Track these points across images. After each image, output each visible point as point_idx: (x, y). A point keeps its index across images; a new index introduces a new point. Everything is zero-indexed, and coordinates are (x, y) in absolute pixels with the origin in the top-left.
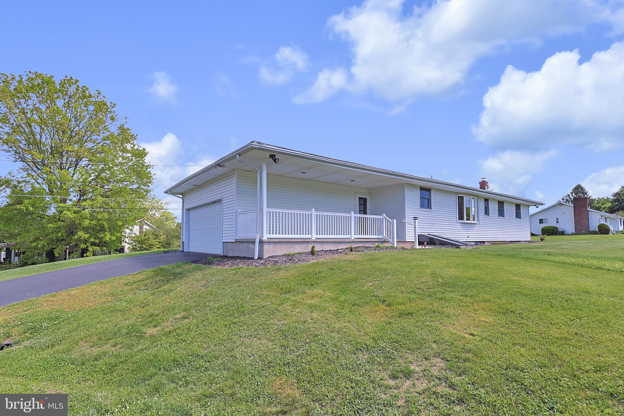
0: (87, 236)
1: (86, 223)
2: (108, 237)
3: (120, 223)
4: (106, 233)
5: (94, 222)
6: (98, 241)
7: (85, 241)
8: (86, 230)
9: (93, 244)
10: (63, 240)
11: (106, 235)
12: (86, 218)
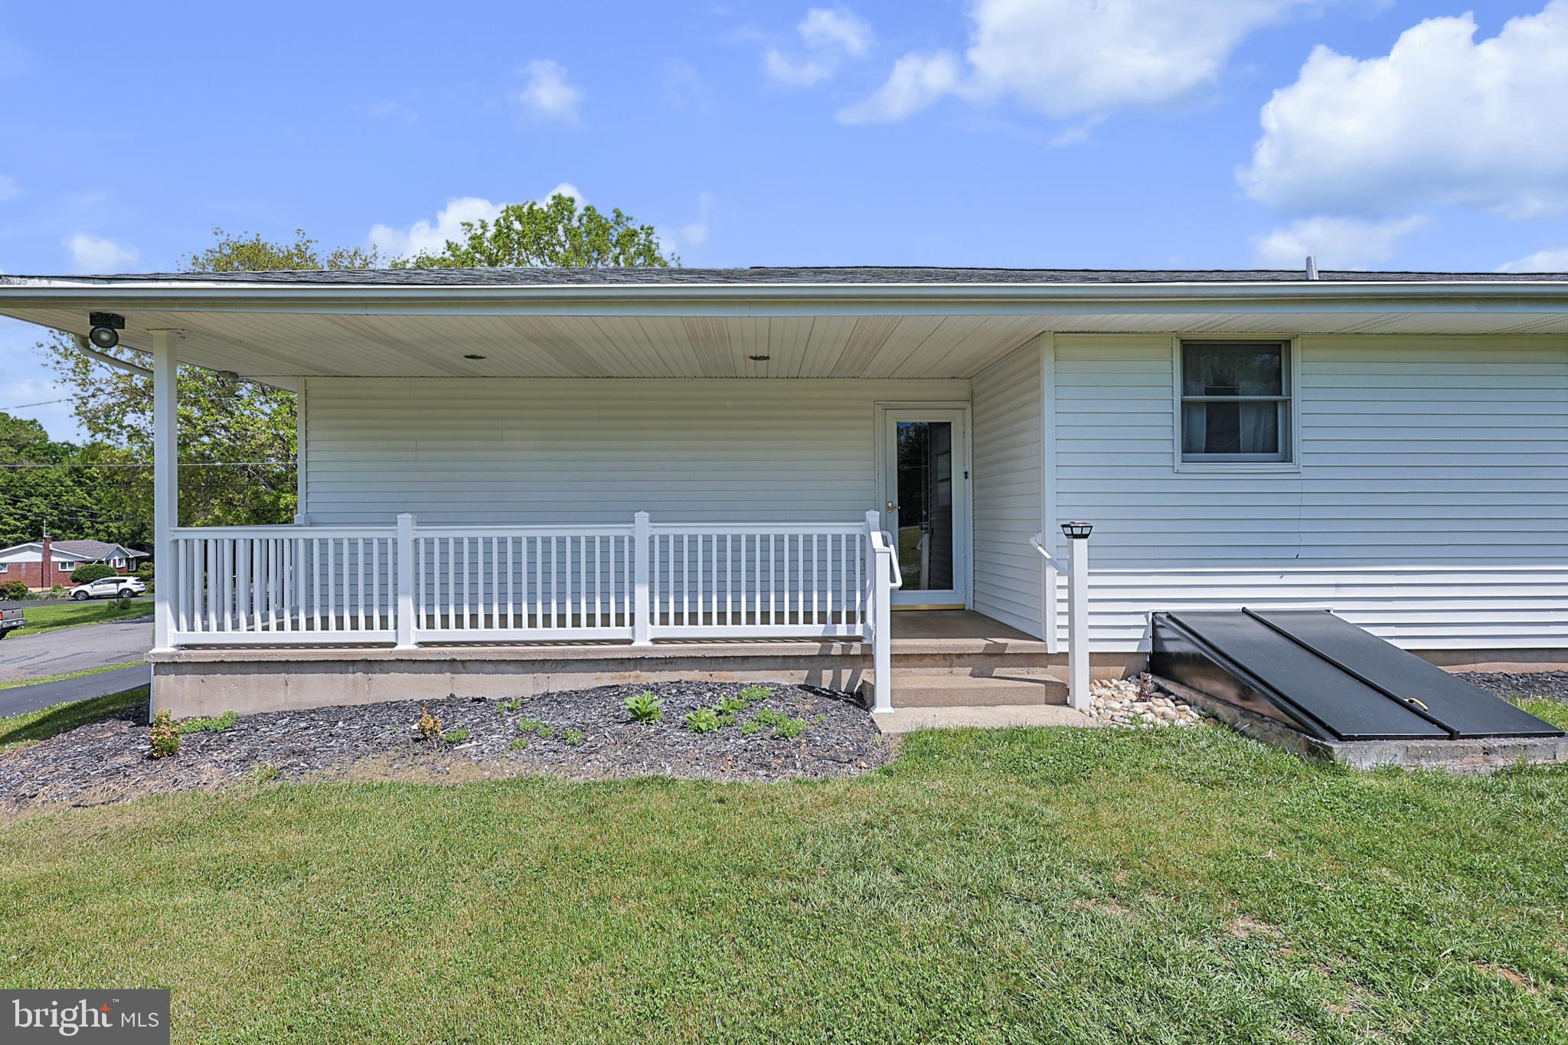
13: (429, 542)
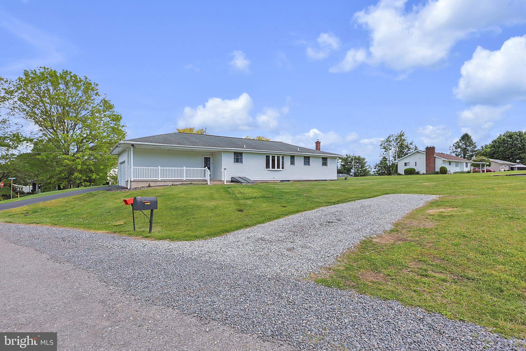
0: (80, 176)
1: (79, 167)
2: (94, 176)
3: (102, 167)
4: (93, 174)
5: (85, 167)
6: (88, 179)
7: (80, 179)
8: (80, 171)
9: (85, 181)
10: (66, 178)
11: (93, 175)
12: (79, 164)
13: (162, 169)
